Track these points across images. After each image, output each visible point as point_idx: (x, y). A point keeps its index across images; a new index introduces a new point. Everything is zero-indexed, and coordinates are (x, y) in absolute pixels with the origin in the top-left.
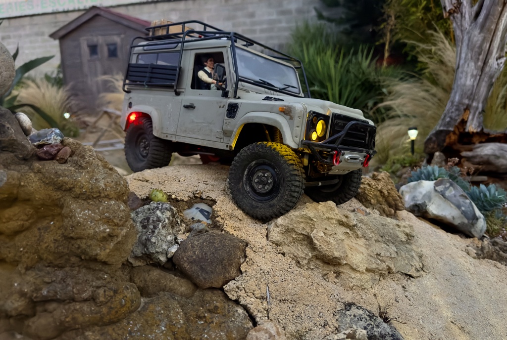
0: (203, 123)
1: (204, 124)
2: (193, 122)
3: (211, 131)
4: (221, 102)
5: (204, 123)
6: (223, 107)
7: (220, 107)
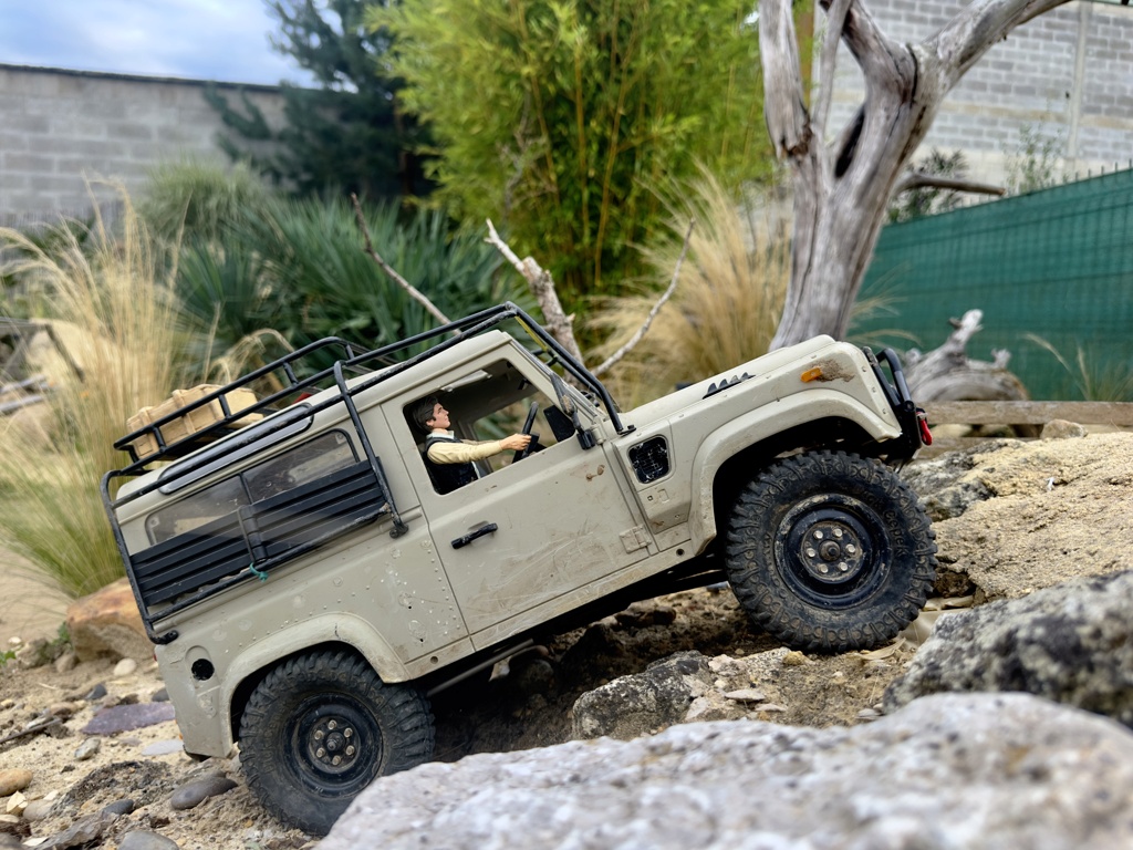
0: (556, 545)
1: (559, 548)
2: (513, 564)
3: (598, 548)
4: (585, 465)
5: (561, 543)
6: (600, 473)
7: (589, 478)
